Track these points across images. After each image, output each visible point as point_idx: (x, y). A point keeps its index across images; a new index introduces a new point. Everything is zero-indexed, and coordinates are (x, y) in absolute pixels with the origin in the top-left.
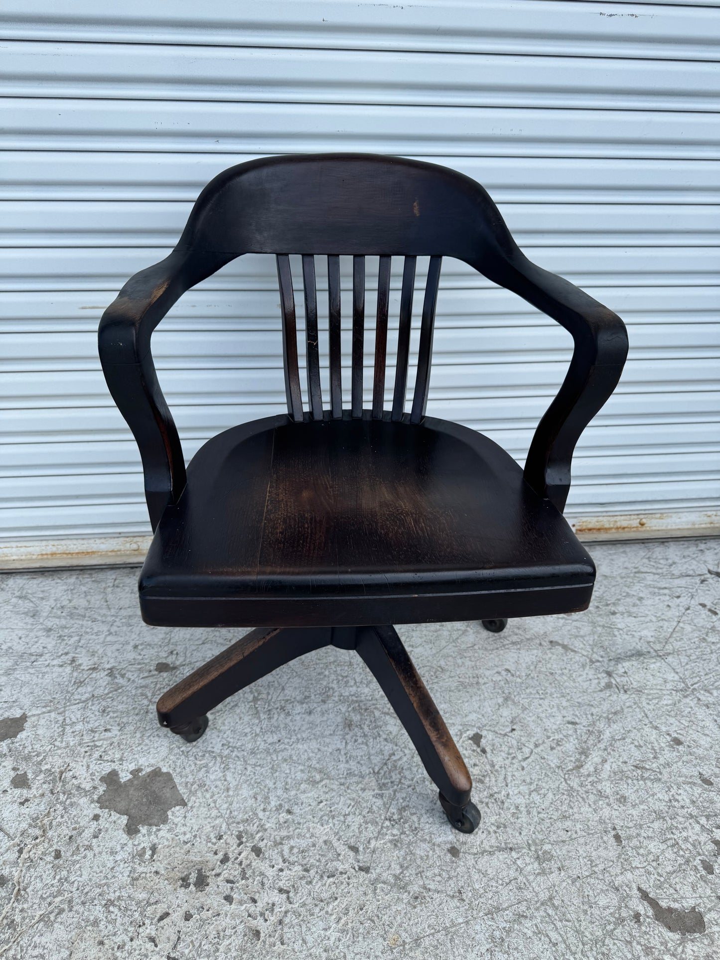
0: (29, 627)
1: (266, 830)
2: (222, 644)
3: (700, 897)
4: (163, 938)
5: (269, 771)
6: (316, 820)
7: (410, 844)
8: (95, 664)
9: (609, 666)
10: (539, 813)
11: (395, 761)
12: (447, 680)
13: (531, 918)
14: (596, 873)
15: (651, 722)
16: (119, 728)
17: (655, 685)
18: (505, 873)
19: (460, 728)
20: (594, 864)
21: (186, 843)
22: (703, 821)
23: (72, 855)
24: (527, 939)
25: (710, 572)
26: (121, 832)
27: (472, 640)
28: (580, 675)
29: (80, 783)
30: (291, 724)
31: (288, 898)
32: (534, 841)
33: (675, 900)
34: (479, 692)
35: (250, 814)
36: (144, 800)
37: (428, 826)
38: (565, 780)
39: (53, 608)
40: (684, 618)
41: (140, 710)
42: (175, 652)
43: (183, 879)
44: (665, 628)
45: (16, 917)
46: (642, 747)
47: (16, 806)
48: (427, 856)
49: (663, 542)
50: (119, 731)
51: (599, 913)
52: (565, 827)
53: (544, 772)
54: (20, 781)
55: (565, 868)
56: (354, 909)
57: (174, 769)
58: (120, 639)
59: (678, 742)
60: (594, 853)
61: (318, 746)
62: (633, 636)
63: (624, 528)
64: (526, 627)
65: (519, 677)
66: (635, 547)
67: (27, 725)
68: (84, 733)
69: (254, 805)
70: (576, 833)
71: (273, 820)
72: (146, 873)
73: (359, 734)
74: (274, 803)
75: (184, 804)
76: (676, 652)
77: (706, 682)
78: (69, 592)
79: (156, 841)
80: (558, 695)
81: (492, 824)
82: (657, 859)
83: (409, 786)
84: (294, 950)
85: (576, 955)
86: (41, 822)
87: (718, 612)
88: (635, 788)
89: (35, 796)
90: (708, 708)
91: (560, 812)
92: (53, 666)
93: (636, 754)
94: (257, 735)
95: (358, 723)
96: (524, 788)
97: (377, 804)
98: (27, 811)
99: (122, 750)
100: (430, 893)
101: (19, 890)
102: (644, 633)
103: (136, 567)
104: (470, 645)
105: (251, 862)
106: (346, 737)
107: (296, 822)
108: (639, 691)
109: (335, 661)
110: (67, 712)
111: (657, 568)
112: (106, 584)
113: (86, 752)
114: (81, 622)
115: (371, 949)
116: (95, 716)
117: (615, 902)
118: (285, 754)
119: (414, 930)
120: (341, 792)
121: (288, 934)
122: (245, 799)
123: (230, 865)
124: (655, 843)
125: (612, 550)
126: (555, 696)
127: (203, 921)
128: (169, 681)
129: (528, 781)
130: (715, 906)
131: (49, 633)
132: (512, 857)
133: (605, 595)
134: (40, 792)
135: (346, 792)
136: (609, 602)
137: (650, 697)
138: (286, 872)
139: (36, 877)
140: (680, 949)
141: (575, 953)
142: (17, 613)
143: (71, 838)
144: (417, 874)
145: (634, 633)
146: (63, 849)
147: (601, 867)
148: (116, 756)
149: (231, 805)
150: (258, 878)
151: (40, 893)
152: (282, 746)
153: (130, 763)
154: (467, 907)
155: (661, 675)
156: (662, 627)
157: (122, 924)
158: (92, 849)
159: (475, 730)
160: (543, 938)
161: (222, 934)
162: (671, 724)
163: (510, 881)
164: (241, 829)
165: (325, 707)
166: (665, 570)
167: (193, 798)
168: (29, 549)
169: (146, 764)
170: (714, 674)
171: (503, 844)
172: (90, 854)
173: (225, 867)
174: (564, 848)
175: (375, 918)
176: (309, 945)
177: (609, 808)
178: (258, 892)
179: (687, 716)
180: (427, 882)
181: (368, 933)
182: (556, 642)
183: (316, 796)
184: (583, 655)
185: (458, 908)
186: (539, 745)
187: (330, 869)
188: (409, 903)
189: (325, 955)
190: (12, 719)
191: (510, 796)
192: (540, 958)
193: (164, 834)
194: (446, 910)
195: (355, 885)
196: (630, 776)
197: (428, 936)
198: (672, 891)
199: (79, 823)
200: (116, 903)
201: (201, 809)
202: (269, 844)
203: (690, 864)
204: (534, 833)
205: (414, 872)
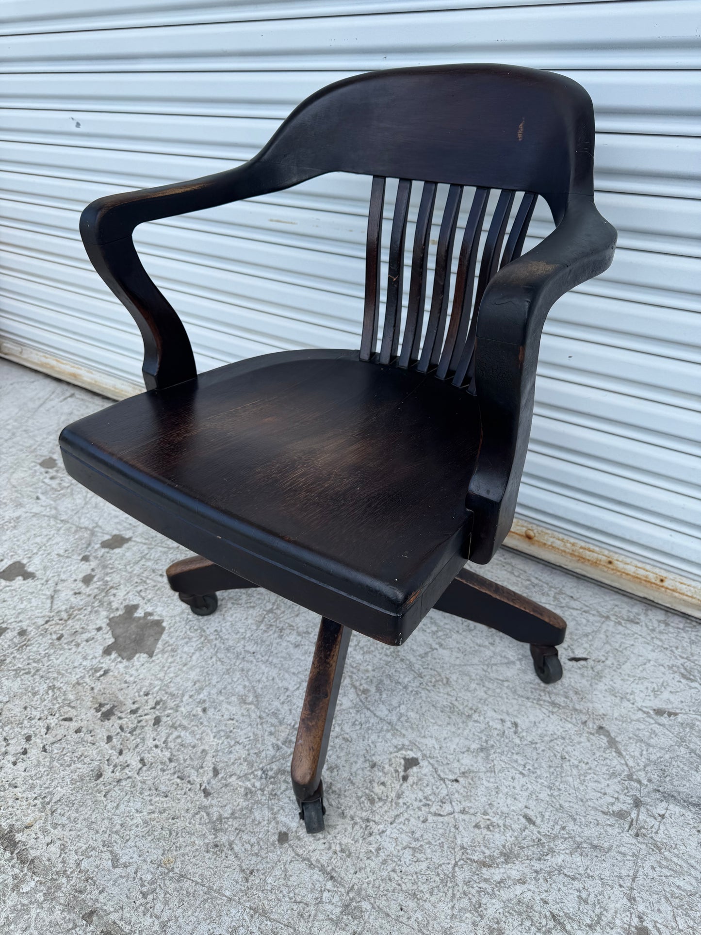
1: (177, 711)
4: (54, 733)
5: (224, 670)
6: (215, 730)
7: (258, 802)
9: (647, 796)
12: (442, 695)
15: (632, 889)
17: (690, 856)
18: (304, 892)
19: (407, 743)
21: (126, 682)
23: (65, 644)
26: (102, 648)
28: (599, 782)
29: (113, 601)
30: (275, 645)
31: (141, 769)
32: (360, 890)
34: (461, 725)
35: (180, 692)
36: (134, 636)
37: (287, 800)
38: (456, 864)
43: (101, 705)
46: (587, 903)
47: (71, 593)
48: (260, 823)
52: (404, 904)
53: (442, 840)
56: (169, 814)
57: (170, 628)
61: (276, 676)
64: (589, 696)
65: (521, 738)
67: (126, 546)
68: (148, 569)
69: (189, 688)
70: (409, 918)
71: (189, 708)
72: (87, 685)
74: (202, 696)
75: (151, 655)
79: (112, 668)
80: (546, 783)
81: (340, 844)
84: (106, 806)
86: (73, 611)
91: (415, 887)
93: (570, 905)
94: (244, 638)
96: (405, 839)
97: (268, 752)
98: (73, 600)
100: (230, 852)
101: (25, 644)
104: (501, 678)
105: (146, 726)
107: (201, 721)
108: (657, 847)
113: (136, 583)
115: (148, 852)
118: (246, 665)
119: (189, 867)
120: (253, 723)
121: (116, 793)
122: (188, 680)
123: (133, 718)
126: (541, 781)
127: (82, 741)
129: (417, 835)
132: (325, 885)
134: (91, 592)
135: (257, 725)
137: (665, 863)
138: (158, 751)
139: (38, 643)
143: (76, 632)
144: (236, 829)
146: (66, 636)
149: (176, 677)
150: (139, 740)
151: (31, 654)
152: (252, 658)
153: (151, 606)
154: (243, 888)
157: (45, 706)
158: (78, 647)
159: (418, 755)
161: (83, 758)
162: (659, 910)
163: (301, 902)
164: (164, 699)
167: (160, 655)
169: (159, 613)
171: (330, 868)
172: (74, 650)
173: (129, 717)
174: (380, 920)
175: (174, 834)
176: (117, 811)
177: (471, 927)
178: (129, 750)
179: (694, 921)
180: (237, 842)
181: (159, 839)
182: (608, 732)
183: (234, 712)
184: (627, 765)
185: (237, 882)
186: (467, 813)
187: (185, 773)
188: (207, 845)
189: (118, 827)
190: (122, 537)
191: (384, 835)
193: (119, 667)
194: (226, 875)
195: (189, 798)
196: (536, 919)
197: (193, 881)
199: (88, 626)
200: (55, 689)
201: (157, 666)
202: (168, 722)
204: (368, 884)
205: (237, 825)
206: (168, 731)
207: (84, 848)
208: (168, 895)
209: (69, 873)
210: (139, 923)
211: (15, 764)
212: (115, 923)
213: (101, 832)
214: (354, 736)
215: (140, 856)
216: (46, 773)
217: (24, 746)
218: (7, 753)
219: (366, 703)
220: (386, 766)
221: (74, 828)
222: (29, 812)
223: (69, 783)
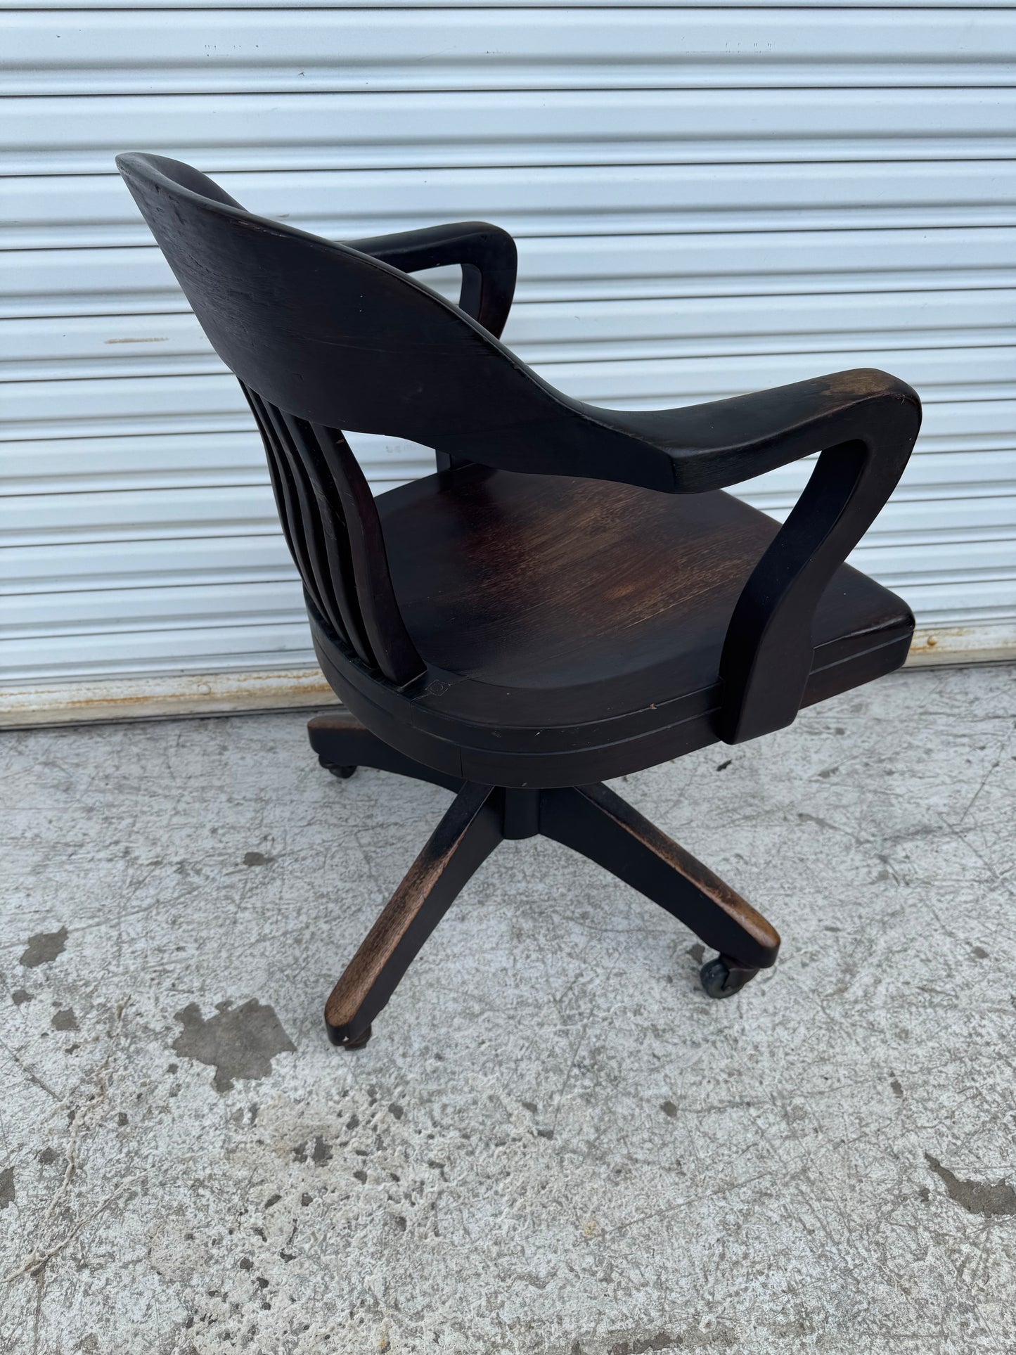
0: (61, 805)
1: (407, 1083)
2: (335, 825)
3: (1012, 1166)
4: (274, 1229)
5: (409, 1001)
6: (477, 1068)
7: (608, 1099)
8: (157, 857)
9: (884, 848)
10: (787, 1054)
11: (584, 984)
13: (778, 1197)
14: (866, 1135)
15: (943, 927)
16: (196, 945)
17: (950, 874)
18: (740, 1137)
19: (674, 937)
20: (864, 1123)
21: (298, 1101)
23: (143, 1120)
24: (772, 1224)
26: (207, 1088)
27: (688, 814)
28: (843, 862)
29: (147, 1023)
31: (442, 1174)
32: (780, 1093)
33: (977, 1171)
35: (385, 1060)
36: (238, 1044)
37: (632, 1074)
38: (823, 1008)
39: (93, 778)
40: (991, 778)
41: (225, 920)
42: (270, 838)
43: (297, 1151)
44: (963, 793)
45: (71, 1205)
46: (930, 961)
47: (60, 1054)
48: (633, 1115)
49: (961, 669)
50: (197, 949)
51: (871, 1189)
52: (823, 1073)
53: (793, 997)
54: (65, 1021)
55: (824, 1129)
56: (533, 1188)
57: (277, 1002)
58: (190, 820)
59: (981, 954)
60: (864, 1109)
61: (475, 965)
62: (918, 805)
64: (765, 794)
65: (755, 865)
66: (921, 677)
67: (69, 943)
68: (149, 953)
69: (390, 1049)
70: (839, 1080)
71: (417, 1069)
72: (246, 1143)
73: (532, 947)
74: (417, 1045)
75: (292, 1048)
76: (979, 827)
78: (115, 755)
79: (256, 1099)
80: (812, 890)
81: (722, 1071)
82: (951, 1116)
83: (604, 1019)
84: (452, 1243)
85: (840, 1247)
86: (97, 1075)
88: (921, 1019)
89: (86, 1041)
91: (816, 1053)
92: (100, 860)
93: (923, 972)
95: (531, 932)
96: (765, 1021)
97: (561, 1045)
98: (76, 1061)
99: (202, 975)
100: (638, 1165)
101: (73, 1168)
102: (934, 800)
103: (208, 718)
104: (686, 822)
105: (389, 1127)
106: (515, 951)
107: (449, 1071)
108: (927, 883)
110: (122, 925)
111: (952, 707)
112: (167, 742)
113: (152, 979)
114: (134, 798)
115: (558, 1240)
116: (163, 929)
117: (894, 1174)
118: (430, 977)
119: (617, 1214)
120: (510, 1029)
121: (445, 1221)
122: (377, 1041)
123: (361, 1131)
124: (950, 1094)
126: (807, 891)
127: (327, 1206)
128: (264, 878)
131: (91, 814)
132: (750, 1115)
133: (877, 747)
134: (93, 1035)
135: (516, 1028)
136: (883, 757)
137: (942, 891)
138: (438, 1140)
139: (95, 1151)
140: (983, 1236)
141: (838, 1243)
142: (44, 786)
143: (139, 1096)
144: (618, 1140)
145: (919, 801)
146: (129, 1112)
147: (874, 1127)
148: (195, 985)
150: (400, 1148)
151: (102, 1171)
152: (426, 966)
153: (215, 994)
154: (688, 1184)
155: (958, 860)
156: (959, 791)
157: (217, 1212)
158: (169, 1112)
160: (794, 1223)
161: (353, 1223)
162: (972, 929)
163: (748, 1148)
164: (374, 1082)
165: (483, 910)
166: (963, 709)
167: (305, 1041)
168: (55, 696)
169: (238, 995)
171: (737, 1098)
172: (167, 1119)
173: (354, 1134)
174: (822, 1102)
175: (563, 1200)
176: (473, 1236)
177: (884, 1046)
178: (401, 1166)
179: (994, 918)
180: (632, 1150)
181: (554, 1219)
182: (808, 815)
183: (475, 1035)
184: (847, 833)
185: (677, 1184)
186: (786, 959)
187: (499, 1135)
188: (609, 1178)
189: (495, 1249)
190: (47, 936)
191: (746, 1032)
192: (790, 1250)
193: (265, 1091)
194: (659, 1187)
195: (534, 1155)
196: (915, 1001)
197: (637, 1222)
198: (973, 1158)
199: (149, 1077)
200: (206, 1183)
201: (317, 1055)
202: (413, 1101)
203: (998, 1121)
204: (780, 1082)
205: (614, 1137)
206: (423, 1111)
207: (484, 1303)
208: (630, 1257)
209: (500, 1341)
210: (634, 1308)
211: (267, 1306)
212: (611, 1332)
213: (481, 1271)
214: (623, 966)
215: (555, 1252)
216: (327, 1279)
217: (253, 1278)
218: (237, 1306)
219: (599, 927)
220: (680, 971)
221: (445, 1297)
222: (364, 1334)
223: (374, 1262)
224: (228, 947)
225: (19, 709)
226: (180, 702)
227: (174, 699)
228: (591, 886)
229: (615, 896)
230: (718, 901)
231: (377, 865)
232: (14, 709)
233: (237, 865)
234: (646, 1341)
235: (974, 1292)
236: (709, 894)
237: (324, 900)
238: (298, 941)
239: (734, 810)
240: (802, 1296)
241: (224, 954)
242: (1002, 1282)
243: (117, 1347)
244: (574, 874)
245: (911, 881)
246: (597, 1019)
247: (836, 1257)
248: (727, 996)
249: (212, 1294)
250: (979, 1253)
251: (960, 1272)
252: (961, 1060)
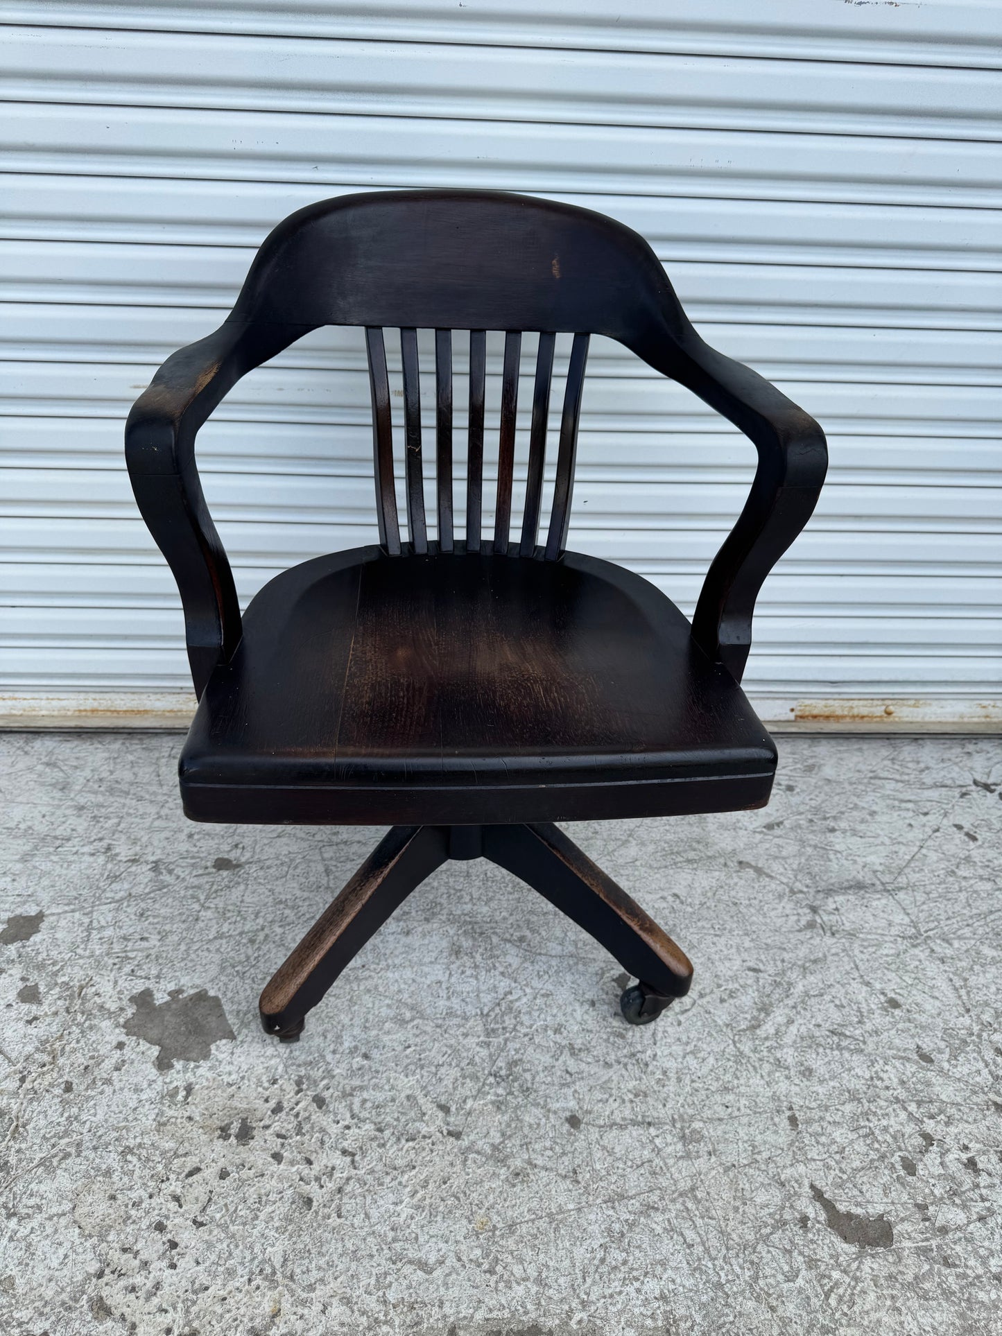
0: (56, 802)
1: (333, 1077)
2: (302, 839)
3: (893, 1203)
4: (190, 1198)
5: (346, 1003)
6: (399, 1069)
7: (517, 1107)
8: (136, 855)
9: (815, 899)
10: (693, 1081)
11: (511, 1002)
13: (664, 1212)
14: (757, 1161)
15: (862, 976)
16: (159, 937)
17: (875, 928)
18: (637, 1154)
20: (756, 1151)
21: (230, 1085)
22: (912, 1107)
23: (87, 1089)
24: (655, 1236)
25: (976, 783)
26: (150, 1065)
27: (633, 853)
28: (776, 909)
29: (104, 1002)
30: (381, 945)
31: (353, 1162)
32: (681, 1116)
33: (858, 1204)
35: (316, 1055)
36: (183, 1029)
37: (543, 1086)
38: (734, 1042)
39: (88, 781)
40: (930, 843)
41: (188, 916)
42: (241, 846)
43: (222, 1129)
44: (901, 854)
45: (10, 1159)
46: (844, 1007)
47: (21, 1024)
48: (539, 1125)
49: (916, 739)
50: (159, 940)
51: (754, 1212)
52: (725, 1101)
53: (707, 1030)
55: (718, 1153)
56: (435, 1182)
57: (225, 994)
58: (171, 824)
59: (894, 1004)
60: (759, 1137)
61: (413, 976)
62: (855, 862)
63: (863, 717)
64: (710, 840)
65: (690, 905)
66: (876, 744)
67: (43, 926)
68: (115, 940)
69: (322, 1045)
70: (739, 1110)
71: (344, 1065)
72: (177, 1118)
73: (468, 964)
74: (347, 1044)
75: (232, 1036)
76: (911, 887)
77: (946, 929)
78: (111, 761)
79: (193, 1080)
80: (741, 933)
81: (629, 1091)
82: (841, 1151)
83: (525, 1035)
84: (352, 1225)
85: (716, 1262)
86: (51, 1046)
87: (978, 837)
88: (826, 1060)
89: (46, 1014)
90: (943, 962)
91: (721, 1082)
92: (83, 854)
93: (835, 1016)
95: (469, 951)
96: (678, 1049)
97: (481, 1054)
98: (34, 1032)
99: (160, 964)
100: (536, 1170)
101: (17, 1126)
102: (871, 859)
104: (629, 861)
105: (310, 1115)
106: (452, 966)
107: (373, 1069)
108: (852, 935)
109: (447, 870)
110: (95, 913)
111: (903, 774)
112: (160, 752)
113: (115, 964)
114: (123, 801)
115: (451, 1232)
116: (131, 920)
117: (778, 1200)
118: (369, 984)
119: (510, 1213)
120: (436, 1036)
121: (349, 1204)
123: (284, 1117)
124: (843, 1131)
125: (844, 746)
126: (735, 933)
127: (243, 1182)
128: (230, 882)
129: (684, 1039)
130: (910, 1216)
131: (82, 812)
132: (649, 1134)
133: (823, 805)
134: (53, 1009)
135: (442, 1036)
136: (828, 815)
137: (865, 944)
138: (354, 1131)
139: (39, 1113)
140: (855, 1265)
141: (715, 1259)
142: (43, 784)
143: (86, 1068)
144: (521, 1146)
145: (856, 858)
146: (75, 1081)
147: (765, 1155)
148: (153, 972)
150: (317, 1135)
151: (42, 1132)
152: (367, 973)
153: (169, 982)
154: (581, 1191)
155: (886, 916)
156: (896, 852)
157: (141, 1177)
158: (112, 1084)
160: (675, 1236)
161: (264, 1199)
162: (889, 980)
163: (643, 1163)
164: (302, 1073)
165: (428, 927)
166: (912, 776)
167: (245, 1031)
168: (64, 703)
169: (190, 984)
170: (959, 919)
171: (640, 1117)
172: (108, 1090)
173: (277, 1118)
174: (719, 1128)
175: (461, 1195)
176: (372, 1221)
177: (787, 1082)
178: (316, 1152)
179: (912, 972)
180: (533, 1156)
181: (450, 1212)
182: (747, 863)
183: (403, 1039)
184: (782, 883)
185: (570, 1191)
186: (706, 995)
187: (411, 1131)
188: (507, 1180)
189: (391, 1234)
190: (25, 917)
191: (658, 1057)
192: (668, 1260)
193: (203, 1072)
194: (553, 1192)
195: (440, 1153)
196: (823, 1042)
197: (527, 1222)
198: (856, 1192)
199: (98, 1051)
200: (135, 1151)
201: (254, 1044)
202: (335, 1095)
203: (886, 1160)
204: (683, 1106)
205: (518, 1142)
206: (344, 1104)
207: (373, 1282)
208: (516, 1253)
209: (382, 1318)
210: (512, 1300)
211: (173, 1266)
212: (487, 1320)
213: (375, 1253)
214: (551, 987)
215: (447, 1242)
216: (232, 1247)
217: (165, 1239)
218: (146, 1263)
219: (534, 950)
220: (604, 997)
221: (338, 1273)
222: (258, 1300)
223: (277, 1236)
224: (187, 941)
225: (30, 713)
226: (177, 717)
227: (173, 714)
228: (532, 912)
229: (554, 923)
230: (636, 928)
231: (336, 878)
232: (26, 713)
233: (207, 868)
234: (519, 1331)
235: (837, 1316)
236: (629, 922)
237: (282, 906)
238: (252, 941)
239: (678, 853)
240: (672, 1304)
241: (183, 947)
242: (866, 1309)
243: (32, 1289)
244: (518, 900)
245: (838, 931)
246: (518, 1034)
247: (711, 1272)
248: (645, 1023)
249: (125, 1250)
250: (848, 1280)
251: (827, 1296)
252: (859, 1101)
